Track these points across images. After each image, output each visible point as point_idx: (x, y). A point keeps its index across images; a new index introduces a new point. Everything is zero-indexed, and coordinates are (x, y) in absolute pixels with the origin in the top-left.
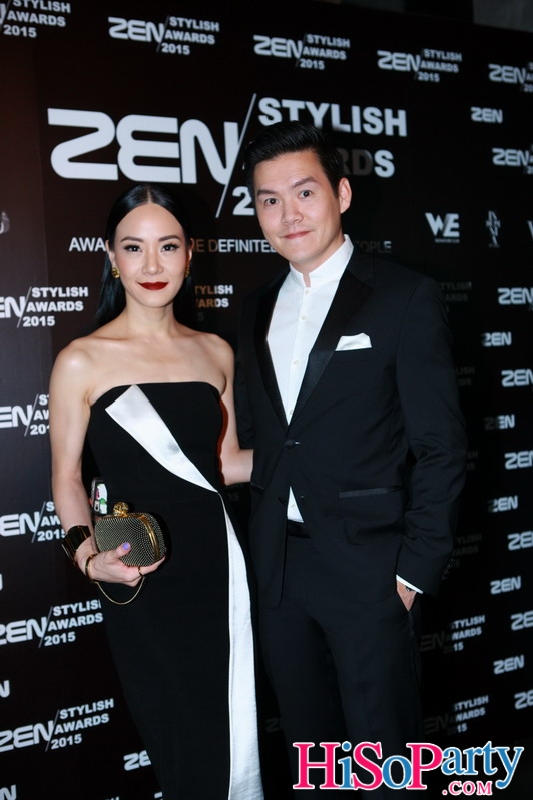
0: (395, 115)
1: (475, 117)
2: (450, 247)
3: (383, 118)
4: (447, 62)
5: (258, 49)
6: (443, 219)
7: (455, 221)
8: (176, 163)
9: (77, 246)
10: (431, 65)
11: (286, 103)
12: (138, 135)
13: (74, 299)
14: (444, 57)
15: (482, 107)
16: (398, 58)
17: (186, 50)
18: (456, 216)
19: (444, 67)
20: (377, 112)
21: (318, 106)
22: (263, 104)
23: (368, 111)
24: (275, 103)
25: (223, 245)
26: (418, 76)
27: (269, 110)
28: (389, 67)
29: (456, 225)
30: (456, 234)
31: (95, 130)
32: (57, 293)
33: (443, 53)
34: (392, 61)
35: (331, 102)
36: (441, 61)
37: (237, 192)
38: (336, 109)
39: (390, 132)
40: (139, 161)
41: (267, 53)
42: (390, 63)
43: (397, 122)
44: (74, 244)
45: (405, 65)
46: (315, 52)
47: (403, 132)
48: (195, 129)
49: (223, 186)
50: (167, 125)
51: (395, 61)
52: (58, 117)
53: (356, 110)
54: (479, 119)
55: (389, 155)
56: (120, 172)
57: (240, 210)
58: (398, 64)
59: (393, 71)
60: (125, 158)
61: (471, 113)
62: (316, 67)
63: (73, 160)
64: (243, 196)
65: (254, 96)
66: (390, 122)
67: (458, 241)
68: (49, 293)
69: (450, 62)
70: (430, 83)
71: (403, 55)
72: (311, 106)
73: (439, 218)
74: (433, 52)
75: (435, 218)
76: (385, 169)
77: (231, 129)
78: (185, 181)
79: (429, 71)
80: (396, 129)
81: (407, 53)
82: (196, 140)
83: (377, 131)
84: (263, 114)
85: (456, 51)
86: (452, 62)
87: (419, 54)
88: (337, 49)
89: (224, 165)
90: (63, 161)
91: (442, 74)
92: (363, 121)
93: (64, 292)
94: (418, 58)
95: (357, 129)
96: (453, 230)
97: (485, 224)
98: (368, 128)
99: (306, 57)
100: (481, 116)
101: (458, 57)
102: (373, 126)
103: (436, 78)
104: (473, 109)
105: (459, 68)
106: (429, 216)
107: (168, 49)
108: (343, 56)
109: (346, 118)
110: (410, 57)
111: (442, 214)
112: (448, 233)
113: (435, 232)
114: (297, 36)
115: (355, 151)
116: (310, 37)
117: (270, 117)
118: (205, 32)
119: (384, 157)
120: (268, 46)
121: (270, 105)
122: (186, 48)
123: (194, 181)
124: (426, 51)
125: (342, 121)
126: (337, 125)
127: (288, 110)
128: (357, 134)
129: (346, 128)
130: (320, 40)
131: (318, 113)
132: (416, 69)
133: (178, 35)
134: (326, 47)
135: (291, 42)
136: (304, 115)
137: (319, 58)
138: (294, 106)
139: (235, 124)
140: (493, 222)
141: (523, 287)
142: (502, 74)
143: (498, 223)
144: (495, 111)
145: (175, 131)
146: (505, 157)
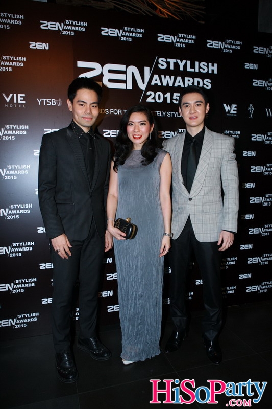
0: (213, 66)
1: (246, 67)
2: (232, 117)
3: (208, 67)
5: (159, 39)
6: (230, 106)
7: (235, 107)
8: (124, 82)
10: (229, 46)
11: (169, 60)
12: (110, 71)
15: (249, 63)
16: (215, 43)
18: (236, 105)
19: (234, 47)
20: (206, 64)
21: (181, 62)
22: (160, 60)
23: (201, 64)
24: (165, 60)
26: (223, 50)
27: (162, 63)
28: (211, 46)
29: (236, 109)
30: (236, 112)
31: (94, 69)
33: (234, 42)
34: (212, 44)
35: (187, 60)
36: (233, 44)
37: (148, 93)
38: (189, 62)
39: (210, 72)
40: (110, 81)
41: (163, 41)
43: (214, 68)
45: (218, 46)
46: (181, 40)
47: (216, 72)
48: (133, 69)
49: (143, 91)
50: (122, 67)
52: (81, 64)
53: (197, 63)
54: (248, 68)
55: (209, 81)
56: (103, 84)
57: (149, 100)
58: (215, 46)
59: (213, 48)
60: (105, 79)
62: (181, 46)
64: (150, 94)
66: (211, 68)
67: (236, 115)
69: (237, 45)
70: (228, 53)
71: (217, 42)
72: (179, 61)
73: (228, 106)
74: (230, 41)
76: (207, 86)
77: (147, 69)
78: (128, 88)
79: (228, 48)
80: (213, 71)
81: (219, 41)
82: (133, 73)
83: (205, 71)
84: (160, 64)
85: (239, 41)
87: (224, 42)
88: (191, 39)
89: (144, 83)
91: (233, 49)
92: (200, 67)
95: (197, 70)
96: (234, 111)
97: (247, 109)
98: (201, 70)
99: (178, 42)
100: (248, 66)
101: (241, 43)
102: (204, 69)
103: (231, 51)
104: (246, 64)
105: (241, 47)
106: (225, 105)
107: (123, 39)
108: (193, 42)
109: (193, 66)
110: (220, 43)
111: (230, 104)
112: (232, 112)
113: (227, 111)
114: (174, 34)
115: (195, 79)
116: (180, 35)
117: (163, 65)
118: (139, 33)
119: (207, 82)
120: (163, 38)
121: (162, 61)
122: (130, 39)
123: (131, 88)
124: (227, 41)
125: (191, 68)
126: (189, 69)
127: (169, 62)
128: (197, 72)
129: (193, 70)
130: (184, 36)
131: (181, 65)
132: (222, 48)
133: (127, 34)
134: (186, 39)
135: (172, 37)
136: (176, 65)
137: (183, 43)
138: (172, 61)
139: (149, 68)
140: (251, 108)
141: (262, 134)
142: (259, 50)
143: (253, 109)
144: (255, 65)
145: (125, 70)
146: (258, 83)
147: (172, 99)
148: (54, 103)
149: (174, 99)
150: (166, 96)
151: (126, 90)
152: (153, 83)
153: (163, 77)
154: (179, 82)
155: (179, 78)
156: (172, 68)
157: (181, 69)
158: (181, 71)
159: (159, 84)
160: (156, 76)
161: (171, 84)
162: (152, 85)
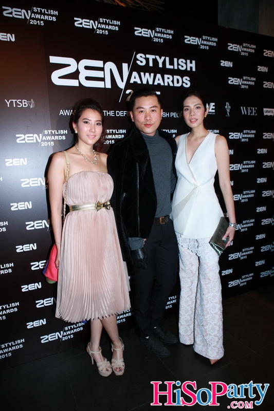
0: (191, 63)
1: (222, 65)
2: (211, 116)
3: (186, 64)
5: (136, 33)
6: (209, 105)
7: (213, 106)
8: (103, 79)
9: (63, 113)
10: (205, 43)
11: (148, 56)
12: (87, 68)
13: (62, 135)
14: (211, 40)
15: (225, 61)
16: (192, 39)
17: (107, 32)
18: (214, 104)
19: (210, 43)
20: (184, 61)
21: (160, 58)
22: (138, 56)
23: (180, 60)
24: (143, 56)
25: (122, 114)
26: (200, 47)
27: (141, 59)
28: (189, 42)
29: (214, 107)
30: (214, 111)
31: (69, 65)
32: (55, 132)
33: (210, 38)
34: (190, 40)
35: (166, 56)
36: (209, 41)
37: (128, 92)
38: (167, 59)
39: (189, 69)
40: (88, 78)
41: (140, 35)
43: (192, 65)
44: (61, 112)
45: (195, 42)
46: (159, 35)
47: (194, 69)
48: (110, 65)
49: (122, 89)
50: (99, 64)
52: (54, 59)
53: (175, 60)
54: (224, 65)
55: (188, 79)
56: (80, 83)
57: (129, 99)
58: (192, 42)
59: (190, 44)
60: (82, 77)
61: (221, 63)
62: (160, 41)
63: (60, 78)
64: (130, 93)
65: (135, 53)
66: (189, 65)
67: (214, 114)
68: (52, 132)
69: (213, 42)
70: (205, 50)
71: (194, 38)
72: (158, 57)
73: (207, 104)
74: (206, 37)
76: (187, 84)
77: (125, 66)
78: (106, 87)
79: (205, 45)
80: (191, 68)
81: (196, 37)
82: (111, 69)
83: (184, 69)
84: (138, 60)
88: (168, 34)
89: (123, 81)
90: (56, 78)
91: (210, 46)
92: (178, 64)
93: (58, 132)
94: (200, 39)
95: (176, 68)
96: (212, 109)
97: (225, 107)
98: (180, 67)
99: (156, 37)
101: (216, 40)
102: (182, 67)
103: (207, 48)
104: (221, 61)
105: (217, 44)
107: (99, 32)
108: (171, 37)
109: (172, 63)
110: (197, 39)
112: (210, 111)
114: (152, 28)
115: (175, 76)
116: (157, 29)
117: (141, 62)
118: (114, 25)
119: (186, 79)
120: (141, 32)
121: (141, 57)
122: (106, 31)
123: (110, 87)
124: (204, 37)
125: (170, 65)
126: (168, 66)
127: (148, 59)
129: (171, 67)
130: (161, 30)
131: (160, 61)
132: (199, 44)
133: (103, 26)
134: (164, 33)
135: (150, 31)
136: (155, 61)
137: (161, 38)
138: (151, 57)
139: (127, 64)
140: (228, 107)
141: (238, 132)
142: (233, 47)
143: (230, 107)
144: (230, 62)
145: (103, 66)
146: (233, 81)
148: (25, 105)
151: (105, 89)
152: (132, 81)
153: (142, 74)
154: (159, 80)
155: (159, 76)
156: (151, 64)
157: (161, 66)
158: (160, 68)
159: (139, 82)
160: (135, 74)
161: (151, 83)
162: (131, 83)
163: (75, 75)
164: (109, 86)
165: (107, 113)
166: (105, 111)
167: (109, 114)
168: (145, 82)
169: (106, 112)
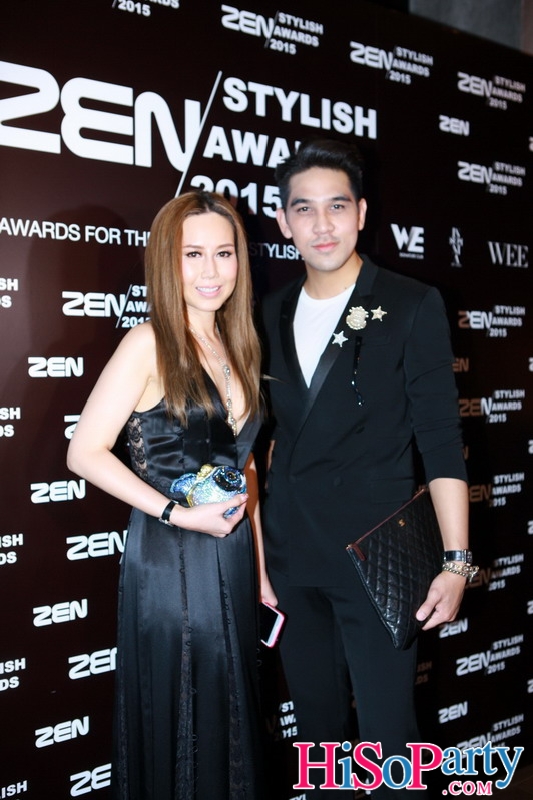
0: (366, 115)
1: (443, 127)
2: (414, 262)
3: (353, 116)
4: (419, 64)
5: (226, 22)
6: (408, 232)
7: (420, 235)
8: (128, 140)
9: (7, 228)
10: (402, 65)
11: (253, 87)
12: (86, 103)
14: (416, 59)
15: (450, 117)
16: (371, 53)
17: (146, 10)
18: (420, 230)
19: (415, 69)
20: (348, 109)
21: (287, 94)
22: (229, 85)
23: (339, 106)
24: (242, 85)
26: (390, 75)
27: (235, 93)
28: (361, 61)
29: (421, 240)
30: (421, 249)
31: (36, 90)
33: (415, 54)
34: (365, 55)
35: (301, 91)
36: (412, 62)
37: (196, 181)
38: (305, 99)
39: (359, 132)
40: (87, 133)
41: (235, 27)
42: (362, 56)
44: (3, 226)
45: (377, 61)
46: (286, 33)
47: (372, 134)
48: (152, 104)
49: (181, 173)
50: (121, 94)
51: (368, 56)
53: (326, 103)
54: (447, 129)
56: (63, 145)
58: (370, 60)
59: (365, 66)
60: (69, 128)
61: (439, 121)
62: (287, 50)
63: (7, 123)
64: (202, 186)
65: (220, 74)
66: (361, 121)
67: (422, 257)
69: (420, 65)
70: (400, 84)
71: (375, 50)
72: (280, 93)
73: (404, 230)
74: (405, 51)
75: (401, 230)
77: (192, 108)
78: (138, 163)
79: (401, 71)
80: (366, 129)
81: (380, 48)
82: (153, 115)
83: (346, 130)
84: (228, 96)
85: (428, 53)
86: (424, 65)
87: (392, 51)
88: (309, 33)
89: (184, 150)
91: (414, 76)
92: (333, 117)
94: (391, 55)
95: (326, 125)
96: (418, 244)
97: (448, 241)
98: (338, 126)
99: (277, 38)
100: (448, 126)
101: (429, 60)
102: (343, 124)
103: (407, 80)
104: (442, 117)
105: (430, 71)
106: (395, 228)
107: (125, 5)
108: (315, 42)
109: (316, 112)
110: (382, 53)
111: (407, 226)
112: (412, 248)
113: (400, 246)
114: (268, 12)
116: (282, 15)
117: (236, 101)
120: (237, 19)
121: (235, 87)
122: (146, 7)
123: (148, 164)
124: (399, 49)
125: (311, 115)
126: (307, 120)
127: (254, 94)
128: (326, 130)
129: (314, 123)
130: (292, 21)
131: (287, 102)
132: (388, 67)
134: (298, 30)
135: (261, 19)
136: (272, 103)
137: (290, 41)
138: (261, 91)
139: (197, 104)
140: (456, 240)
141: (481, 311)
142: (470, 84)
143: (461, 241)
144: (462, 123)
145: (130, 104)
146: (470, 172)
147: (261, 203)
149: (267, 205)
150: (244, 193)
151: (133, 169)
152: (208, 153)
153: (236, 134)
154: (281, 153)
155: (281, 144)
156: (261, 110)
157: (287, 116)
158: (286, 122)
159: (227, 157)
160: (217, 132)
161: (258, 161)
162: (207, 159)
163: (51, 121)
164: (145, 159)
165: (137, 238)
166: (129, 232)
167: (141, 242)
168: (242, 158)
169: (133, 236)
